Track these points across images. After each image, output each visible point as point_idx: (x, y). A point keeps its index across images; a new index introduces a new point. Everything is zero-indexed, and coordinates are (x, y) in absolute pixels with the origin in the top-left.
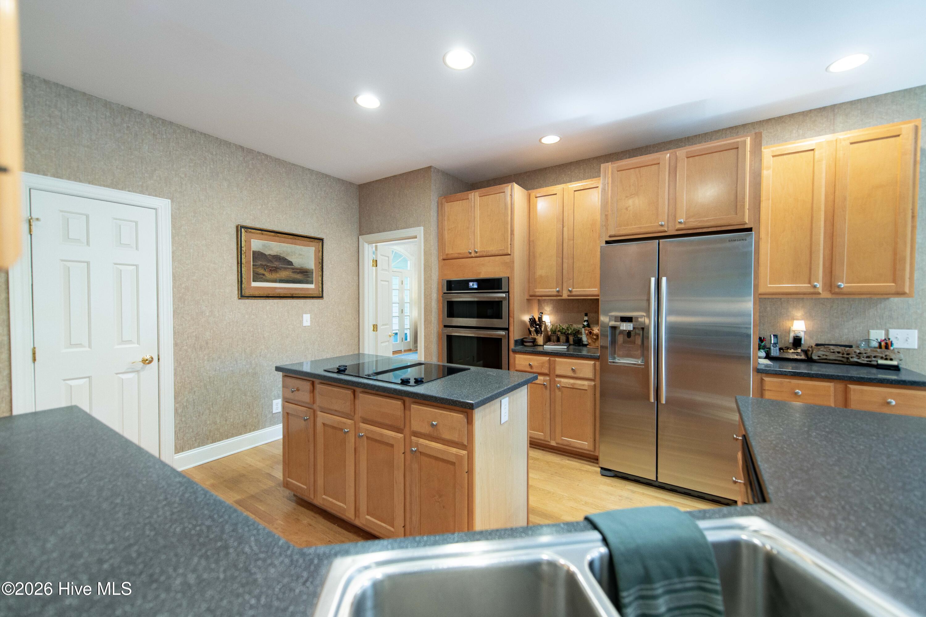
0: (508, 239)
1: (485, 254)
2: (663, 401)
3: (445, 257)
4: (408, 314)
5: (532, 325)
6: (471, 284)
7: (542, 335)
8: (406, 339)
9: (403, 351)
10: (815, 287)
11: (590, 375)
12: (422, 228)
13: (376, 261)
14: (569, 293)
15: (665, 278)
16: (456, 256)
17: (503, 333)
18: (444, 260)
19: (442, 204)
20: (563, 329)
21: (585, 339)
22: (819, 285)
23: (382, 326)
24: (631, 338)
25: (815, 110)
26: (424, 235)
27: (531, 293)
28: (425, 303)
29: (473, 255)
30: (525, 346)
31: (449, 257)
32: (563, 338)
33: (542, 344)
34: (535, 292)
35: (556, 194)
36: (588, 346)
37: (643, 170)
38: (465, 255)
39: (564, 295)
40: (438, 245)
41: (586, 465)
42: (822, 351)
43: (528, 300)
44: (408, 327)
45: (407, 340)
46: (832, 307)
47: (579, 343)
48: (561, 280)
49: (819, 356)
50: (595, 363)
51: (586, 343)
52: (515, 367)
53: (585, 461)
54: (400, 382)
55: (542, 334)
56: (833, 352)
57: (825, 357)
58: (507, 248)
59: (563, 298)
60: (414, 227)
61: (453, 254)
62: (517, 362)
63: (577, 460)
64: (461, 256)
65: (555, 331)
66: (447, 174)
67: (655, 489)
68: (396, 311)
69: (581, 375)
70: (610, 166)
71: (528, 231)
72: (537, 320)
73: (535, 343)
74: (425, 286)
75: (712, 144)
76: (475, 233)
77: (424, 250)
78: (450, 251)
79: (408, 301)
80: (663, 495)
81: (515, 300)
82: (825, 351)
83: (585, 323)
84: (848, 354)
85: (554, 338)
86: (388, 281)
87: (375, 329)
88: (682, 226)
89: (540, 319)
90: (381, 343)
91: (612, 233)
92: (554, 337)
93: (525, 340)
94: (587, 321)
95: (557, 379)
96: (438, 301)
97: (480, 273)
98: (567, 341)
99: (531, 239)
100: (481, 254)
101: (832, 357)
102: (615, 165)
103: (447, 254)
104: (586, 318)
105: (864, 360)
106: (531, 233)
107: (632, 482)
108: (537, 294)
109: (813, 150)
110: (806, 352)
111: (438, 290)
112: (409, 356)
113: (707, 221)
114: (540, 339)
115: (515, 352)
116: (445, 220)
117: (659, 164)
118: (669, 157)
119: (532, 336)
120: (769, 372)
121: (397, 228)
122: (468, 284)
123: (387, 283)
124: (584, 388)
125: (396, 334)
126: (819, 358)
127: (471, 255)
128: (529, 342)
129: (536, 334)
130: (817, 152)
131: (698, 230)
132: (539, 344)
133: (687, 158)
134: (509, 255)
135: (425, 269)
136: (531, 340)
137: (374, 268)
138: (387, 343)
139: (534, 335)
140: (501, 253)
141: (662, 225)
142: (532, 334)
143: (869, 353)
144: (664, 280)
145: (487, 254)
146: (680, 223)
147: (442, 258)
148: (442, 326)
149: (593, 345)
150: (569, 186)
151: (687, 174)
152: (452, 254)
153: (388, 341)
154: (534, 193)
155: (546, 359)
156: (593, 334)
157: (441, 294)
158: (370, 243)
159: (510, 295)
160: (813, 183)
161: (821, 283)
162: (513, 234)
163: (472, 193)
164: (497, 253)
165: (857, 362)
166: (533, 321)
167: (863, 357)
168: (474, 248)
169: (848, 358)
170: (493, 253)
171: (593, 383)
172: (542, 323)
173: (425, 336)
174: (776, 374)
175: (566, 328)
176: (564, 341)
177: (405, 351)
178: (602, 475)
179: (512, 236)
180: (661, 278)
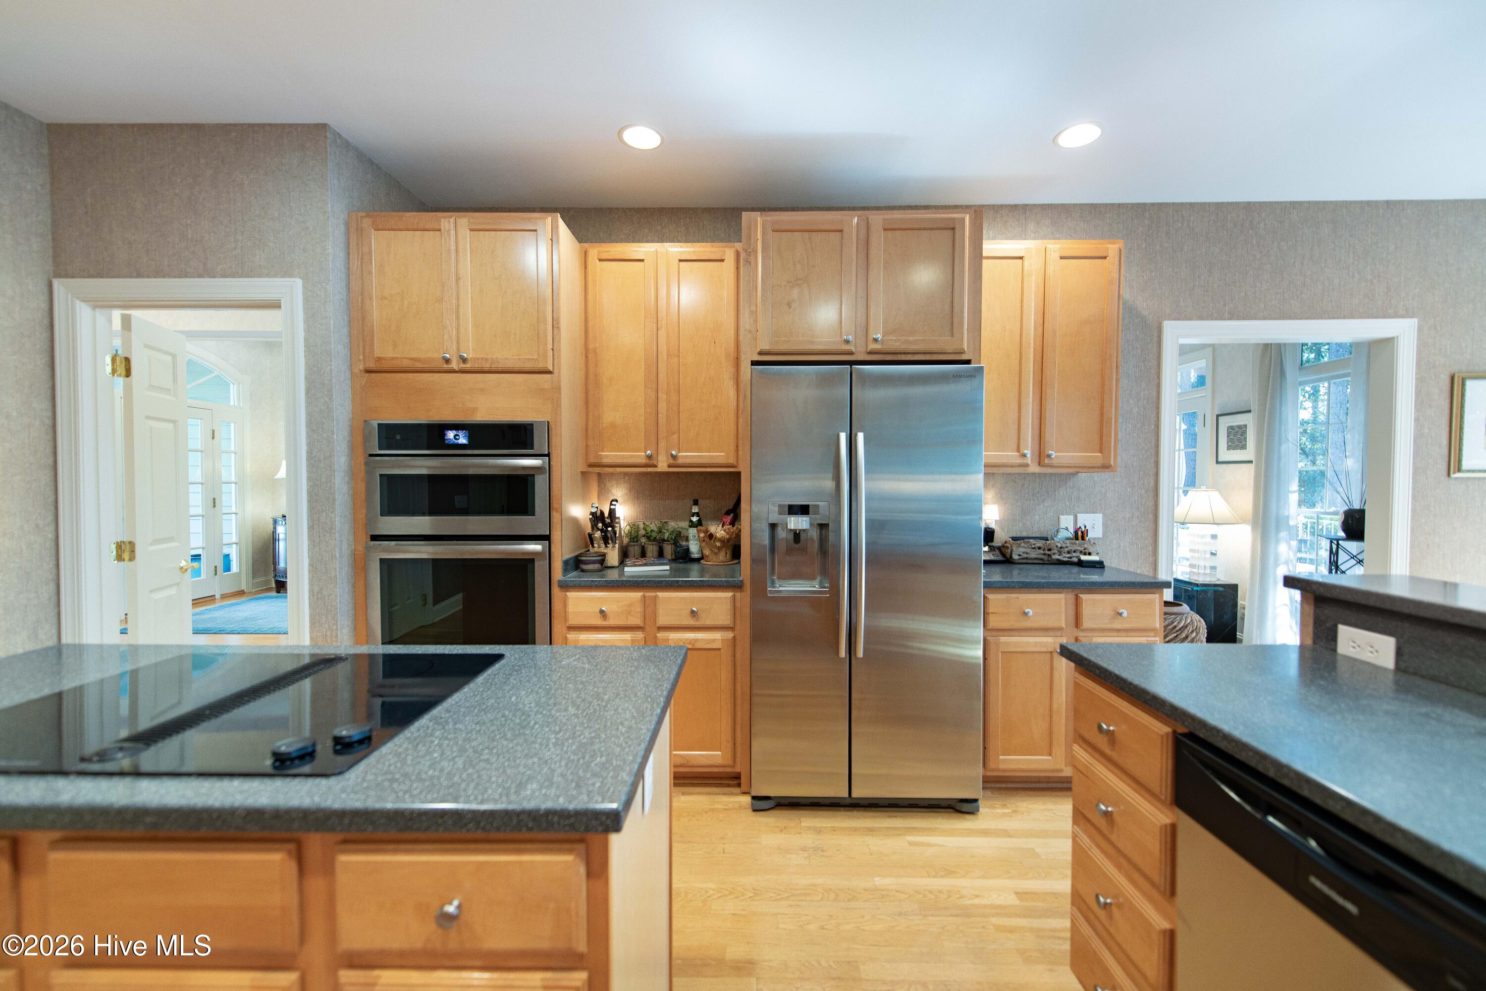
0: (546, 336)
1: (487, 366)
2: (860, 653)
3: (372, 365)
4: (234, 510)
5: (594, 526)
6: (451, 435)
7: (617, 546)
8: (227, 568)
9: (218, 596)
10: (1024, 456)
11: (726, 620)
12: (298, 284)
13: (127, 360)
14: (671, 461)
15: (862, 433)
16: (406, 364)
17: (535, 547)
18: (369, 371)
19: (360, 231)
20: (652, 531)
21: (694, 548)
22: (1028, 453)
23: (151, 544)
24: (799, 544)
25: (1007, 206)
26: (306, 300)
27: (592, 460)
28: (309, 479)
29: (454, 365)
30: (583, 571)
31: (386, 365)
32: (652, 549)
33: (616, 563)
34: (601, 457)
35: (642, 260)
36: (702, 561)
37: (817, 237)
38: (433, 365)
39: (660, 465)
40: (350, 335)
41: (718, 796)
42: (1022, 547)
43: (584, 474)
44: (234, 540)
45: (230, 571)
46: (1023, 485)
47: (683, 557)
48: (653, 434)
49: (1019, 555)
50: (734, 596)
51: (696, 556)
52: (566, 619)
53: (717, 787)
54: (268, 763)
55: (616, 543)
56: (1034, 548)
57: (1025, 556)
58: (545, 356)
59: (659, 469)
60: (268, 276)
61: (397, 358)
62: (571, 608)
63: (699, 789)
64: (419, 365)
65: (637, 537)
66: (371, 162)
67: (847, 811)
68: (196, 501)
69: (709, 622)
70: (759, 218)
71: (583, 328)
72: (606, 514)
73: (605, 564)
74: (309, 437)
75: (917, 214)
76: (461, 316)
77: (306, 340)
78: (384, 350)
79: (233, 479)
80: (860, 820)
81: (563, 471)
82: (1025, 547)
83: (695, 519)
84: (1049, 550)
85: (635, 550)
86: (174, 422)
87: (126, 556)
88: (877, 346)
89: (612, 512)
90: (151, 591)
91: (766, 347)
92: (636, 547)
93: (583, 558)
94: (698, 514)
95: (661, 635)
96: (352, 474)
97: (474, 410)
98: (661, 554)
99: (591, 347)
100: (477, 366)
101: (1033, 554)
102: (768, 218)
103: (379, 359)
104: (695, 509)
105: (1064, 557)
106: (591, 335)
107: (806, 810)
108: (606, 461)
109: (1021, 258)
110: (1001, 549)
111: (352, 448)
112: (240, 607)
113: (915, 342)
114: (613, 556)
115: (565, 586)
116: (370, 272)
117: (841, 231)
118: (857, 223)
119: (596, 550)
120: (994, 586)
121: (207, 272)
122: (444, 435)
123: (170, 426)
124: (715, 647)
125: (196, 558)
126: (1019, 557)
127: (450, 366)
128: (592, 563)
129: (603, 546)
130: (1026, 262)
131: (899, 355)
132: (609, 565)
133: (885, 230)
134: (550, 372)
135: (308, 392)
136: (595, 558)
137: (120, 381)
138: (173, 591)
139: (599, 547)
140: (529, 366)
141: (847, 342)
142: (595, 545)
143: (1070, 547)
144: (860, 437)
145: (495, 366)
146: (876, 340)
147: (361, 367)
148: (364, 538)
149: (714, 559)
150: (670, 249)
151: (884, 259)
152: (393, 358)
153: (178, 584)
154: (595, 251)
155: (636, 595)
156: (716, 538)
157: (361, 459)
158: (102, 304)
159: (551, 463)
160: (1022, 307)
161: (1030, 450)
162: (559, 328)
163: (451, 217)
164: (518, 366)
165: (1058, 560)
166: (597, 518)
167: (1064, 553)
168: (458, 349)
169: (1049, 555)
170: (509, 365)
171: (730, 635)
172: (615, 520)
173: (311, 565)
174: (1003, 588)
175: (655, 529)
176: (656, 553)
177: (224, 597)
178: (754, 810)
179: (555, 332)
180: (856, 435)
